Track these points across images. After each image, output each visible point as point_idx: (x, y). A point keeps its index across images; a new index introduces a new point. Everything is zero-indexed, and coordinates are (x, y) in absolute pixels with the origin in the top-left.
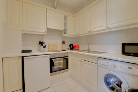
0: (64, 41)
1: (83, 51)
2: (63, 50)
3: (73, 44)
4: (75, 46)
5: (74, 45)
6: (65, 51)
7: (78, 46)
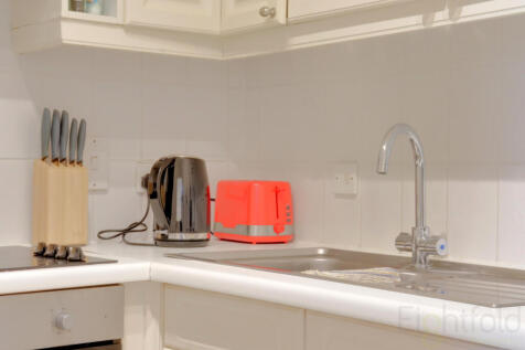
0: (75, 114)
1: (345, 262)
2: (48, 255)
3: (197, 165)
4: (241, 192)
5: (215, 176)
6: (76, 259)
7: (279, 195)
